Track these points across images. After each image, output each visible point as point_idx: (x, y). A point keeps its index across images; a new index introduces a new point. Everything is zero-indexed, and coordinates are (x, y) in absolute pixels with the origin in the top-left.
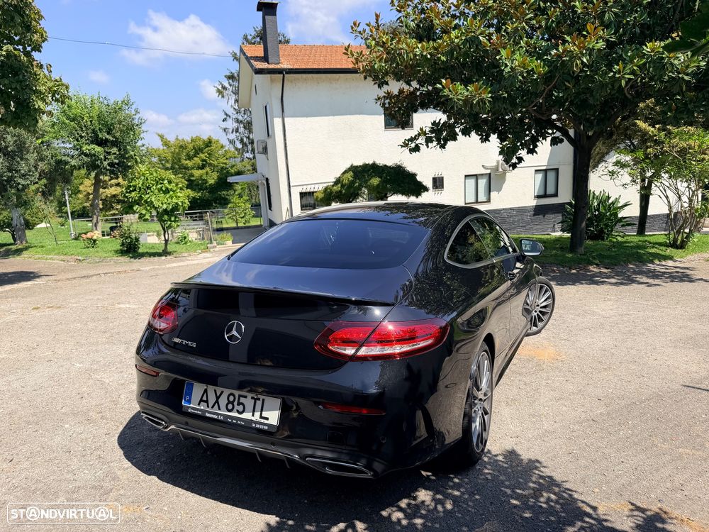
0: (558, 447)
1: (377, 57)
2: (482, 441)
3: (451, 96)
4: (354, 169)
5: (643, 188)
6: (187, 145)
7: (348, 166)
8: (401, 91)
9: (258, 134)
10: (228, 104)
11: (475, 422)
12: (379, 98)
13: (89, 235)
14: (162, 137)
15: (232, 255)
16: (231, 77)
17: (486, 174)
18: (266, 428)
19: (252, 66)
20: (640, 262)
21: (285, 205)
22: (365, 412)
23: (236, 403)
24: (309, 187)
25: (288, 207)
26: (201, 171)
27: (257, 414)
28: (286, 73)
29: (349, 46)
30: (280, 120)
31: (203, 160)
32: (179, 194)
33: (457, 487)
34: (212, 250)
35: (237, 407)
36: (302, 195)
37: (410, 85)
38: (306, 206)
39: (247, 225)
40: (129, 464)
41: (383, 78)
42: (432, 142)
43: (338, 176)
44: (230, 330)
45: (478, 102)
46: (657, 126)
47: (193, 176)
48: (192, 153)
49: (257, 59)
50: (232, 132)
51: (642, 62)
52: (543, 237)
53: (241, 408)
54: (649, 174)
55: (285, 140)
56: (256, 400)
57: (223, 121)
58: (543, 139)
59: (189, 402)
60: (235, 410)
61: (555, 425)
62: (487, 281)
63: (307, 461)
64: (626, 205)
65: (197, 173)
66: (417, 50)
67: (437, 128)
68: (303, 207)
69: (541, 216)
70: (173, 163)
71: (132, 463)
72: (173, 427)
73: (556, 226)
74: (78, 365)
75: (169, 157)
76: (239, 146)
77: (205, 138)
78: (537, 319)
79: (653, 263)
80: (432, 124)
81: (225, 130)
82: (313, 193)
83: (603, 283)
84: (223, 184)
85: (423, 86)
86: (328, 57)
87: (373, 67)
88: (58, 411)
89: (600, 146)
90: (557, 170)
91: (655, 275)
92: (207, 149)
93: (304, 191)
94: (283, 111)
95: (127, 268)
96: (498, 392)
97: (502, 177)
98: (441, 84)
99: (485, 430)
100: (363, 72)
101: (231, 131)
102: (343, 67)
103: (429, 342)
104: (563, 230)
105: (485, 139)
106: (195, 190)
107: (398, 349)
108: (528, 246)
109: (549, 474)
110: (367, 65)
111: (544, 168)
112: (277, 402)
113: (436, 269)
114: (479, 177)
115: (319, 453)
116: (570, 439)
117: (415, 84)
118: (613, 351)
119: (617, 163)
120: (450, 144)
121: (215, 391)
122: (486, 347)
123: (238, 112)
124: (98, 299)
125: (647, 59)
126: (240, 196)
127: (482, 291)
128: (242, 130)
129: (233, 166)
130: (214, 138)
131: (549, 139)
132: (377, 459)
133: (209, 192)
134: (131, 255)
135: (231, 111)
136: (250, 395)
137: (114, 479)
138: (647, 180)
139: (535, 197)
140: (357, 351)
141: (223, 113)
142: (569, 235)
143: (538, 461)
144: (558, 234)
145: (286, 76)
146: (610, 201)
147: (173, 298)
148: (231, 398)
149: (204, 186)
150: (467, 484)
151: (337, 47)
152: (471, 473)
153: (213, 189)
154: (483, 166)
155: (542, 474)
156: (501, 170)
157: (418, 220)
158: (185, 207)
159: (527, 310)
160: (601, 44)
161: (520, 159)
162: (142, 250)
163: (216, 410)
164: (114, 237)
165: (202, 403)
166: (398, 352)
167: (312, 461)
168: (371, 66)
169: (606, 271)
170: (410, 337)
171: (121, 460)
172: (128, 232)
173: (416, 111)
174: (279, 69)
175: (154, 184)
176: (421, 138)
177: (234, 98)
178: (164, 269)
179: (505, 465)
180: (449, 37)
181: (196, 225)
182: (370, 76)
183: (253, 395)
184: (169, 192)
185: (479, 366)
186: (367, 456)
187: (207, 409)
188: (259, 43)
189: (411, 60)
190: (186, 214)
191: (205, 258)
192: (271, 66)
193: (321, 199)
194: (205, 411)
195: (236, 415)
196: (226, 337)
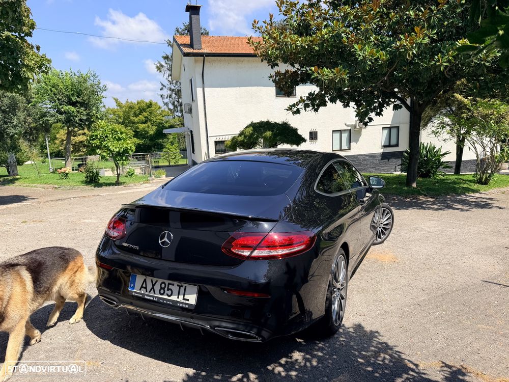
0: (393, 323)
1: (270, 46)
2: (340, 318)
3: (319, 78)
4: (253, 125)
5: (458, 141)
6: (134, 106)
7: (249, 123)
8: (287, 71)
9: (185, 99)
10: (164, 77)
11: (334, 304)
12: (271, 77)
13: (63, 170)
14: (116, 100)
15: (165, 185)
16: (166, 58)
17: (348, 130)
18: (187, 306)
19: (181, 50)
20: (456, 194)
21: (204, 150)
22: (257, 296)
23: (166, 289)
24: (221, 137)
25: (206, 151)
26: (144, 125)
27: (181, 297)
28: (206, 56)
29: (251, 38)
30: (201, 89)
31: (146, 117)
33: (321, 349)
34: (151, 182)
35: (167, 292)
36: (217, 143)
37: (294, 66)
38: (219, 151)
39: (177, 164)
40: (90, 332)
41: (274, 61)
42: (309, 107)
43: (242, 129)
44: (163, 238)
45: (340, 81)
46: (469, 98)
47: (138, 129)
48: (138, 112)
49: (185, 45)
50: (167, 98)
51: (455, 54)
52: (387, 175)
53: (169, 292)
54: (463, 131)
55: (205, 104)
56: (180, 287)
57: (161, 90)
58: (387, 105)
59: (133, 288)
60: (165, 294)
61: (392, 307)
62: (345, 205)
63: (216, 330)
64: (446, 154)
65: (141, 126)
66: (298, 42)
67: (312, 97)
68: (217, 151)
69: (387, 160)
70: (124, 119)
71: (92, 331)
72: (121, 306)
73: (397, 167)
75: (121, 114)
76: (171, 107)
77: (147, 101)
78: (381, 233)
79: (465, 195)
80: (309, 94)
81: (161, 96)
82: (224, 141)
83: (429, 208)
84: (160, 134)
85: (303, 67)
86: (236, 45)
89: (428, 111)
90: (398, 128)
91: (465, 203)
92: (148, 109)
93: (218, 140)
94: (203, 83)
95: (90, 194)
96: (352, 284)
97: (359, 132)
99: (342, 310)
100: (261, 56)
101: (166, 96)
102: (247, 52)
103: (302, 247)
104: (402, 171)
105: (346, 105)
106: (139, 138)
107: (280, 252)
108: (375, 181)
109: (385, 341)
110: (263, 52)
111: (389, 126)
112: (195, 288)
113: (308, 196)
114: (342, 132)
115: (224, 324)
116: (402, 317)
117: (297, 66)
118: (434, 256)
120: (322, 109)
121: (152, 280)
122: (343, 252)
123: (171, 83)
124: (69, 216)
126: (172, 143)
127: (341, 212)
128: (174, 96)
129: (167, 122)
130: (154, 101)
131: (392, 106)
132: (265, 329)
133: (150, 140)
134: (93, 185)
135: (166, 83)
136: (176, 283)
137: (79, 342)
138: (461, 136)
139: (382, 147)
140: (252, 253)
141: (161, 84)
142: (406, 174)
143: (377, 332)
144: (399, 173)
145: (206, 58)
146: (435, 150)
147: (123, 215)
148: (163, 286)
149: (146, 135)
150: (328, 348)
151: (242, 38)
152: (331, 340)
153: (153, 138)
154: (345, 124)
155: (380, 341)
156: (358, 127)
157: (297, 162)
158: (132, 151)
159: (374, 227)
160: (427, 40)
161: (371, 119)
162: (101, 181)
163: (152, 294)
164: (81, 171)
165: (142, 289)
166: (280, 253)
167: (219, 330)
168: (266, 53)
169: (431, 200)
170: (288, 244)
171: (84, 330)
172: (91, 168)
173: (298, 85)
174: (201, 53)
175: (110, 134)
176: (301, 104)
177: (168, 73)
178: (116, 195)
179: (355, 335)
180: (321, 33)
181: (140, 163)
182: (266, 59)
183: (178, 283)
184: (121, 140)
185: (337, 265)
186: (258, 326)
187: (146, 293)
188: (187, 34)
189: (294, 49)
190: (133, 155)
191: (146, 187)
192: (196, 51)
193: (229, 146)
194: (144, 295)
195: (166, 297)
196: (160, 242)
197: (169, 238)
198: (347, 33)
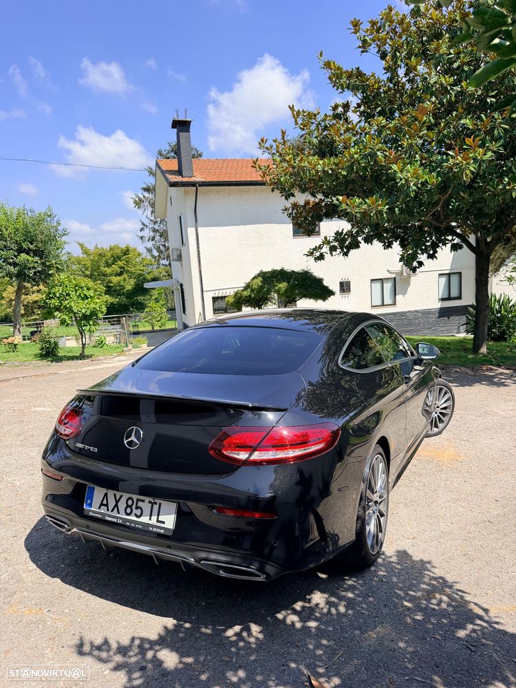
0: (453, 549)
1: (283, 171)
2: (378, 542)
3: (349, 210)
4: (263, 275)
6: (106, 253)
7: (258, 272)
8: (307, 203)
9: (173, 243)
10: (143, 215)
11: (369, 524)
12: (286, 209)
13: (10, 340)
14: (82, 246)
16: (147, 190)
17: (391, 278)
18: (162, 531)
19: (166, 179)
21: (198, 309)
22: (257, 516)
23: (134, 507)
24: (221, 291)
25: (201, 311)
26: (118, 278)
27: (154, 518)
28: (200, 186)
29: (257, 160)
30: (194, 229)
31: (121, 268)
32: (97, 300)
33: (351, 589)
34: (127, 353)
35: (135, 511)
36: (215, 299)
37: (315, 196)
38: (219, 310)
39: (163, 328)
40: (35, 566)
41: (289, 190)
42: (336, 250)
43: (248, 281)
44: (129, 436)
45: (376, 214)
47: (111, 282)
48: (110, 261)
49: (172, 172)
50: (149, 240)
52: (447, 338)
53: (138, 512)
55: (198, 248)
56: (153, 504)
57: (141, 230)
58: (443, 245)
59: (90, 505)
60: (133, 514)
61: (452, 526)
62: (386, 382)
63: (202, 565)
65: (115, 280)
66: (319, 166)
67: (339, 236)
68: (216, 311)
69: (446, 318)
70: (93, 270)
71: (37, 566)
72: (75, 530)
73: (461, 328)
75: (89, 264)
76: (156, 253)
77: (123, 246)
78: (438, 421)
80: (336, 234)
81: (141, 238)
82: (225, 297)
84: (140, 289)
85: (327, 197)
86: (239, 170)
87: (279, 180)
89: (499, 251)
90: (460, 274)
92: (124, 257)
93: (216, 295)
94: (196, 221)
95: (46, 371)
96: (394, 495)
97: (407, 282)
99: (381, 531)
100: (271, 185)
101: (147, 239)
102: (254, 179)
103: (321, 446)
104: (467, 332)
105: (388, 246)
106: (113, 296)
107: (291, 453)
108: (426, 349)
110: (273, 178)
111: (448, 272)
112: (172, 506)
113: (332, 374)
114: (384, 281)
115: (213, 556)
116: (466, 540)
117: (320, 196)
121: (115, 495)
122: (381, 450)
123: (154, 222)
124: (15, 402)
126: (157, 300)
127: (381, 392)
128: (158, 238)
129: (149, 273)
130: (132, 246)
131: (449, 246)
132: (269, 562)
133: (127, 298)
134: (50, 359)
135: (147, 222)
136: (147, 499)
137: (18, 581)
139: (439, 300)
140: (250, 455)
141: (141, 224)
142: (473, 336)
144: (462, 335)
145: (199, 188)
146: (511, 304)
147: (77, 406)
148: (130, 502)
149: (122, 291)
150: (362, 586)
151: (246, 161)
152: (367, 574)
153: (130, 295)
154: (388, 271)
155: (435, 576)
156: (405, 274)
157: (318, 327)
158: (102, 312)
159: (427, 411)
161: (421, 264)
162: (61, 353)
163: (115, 513)
164: (34, 341)
165: (102, 507)
166: (291, 455)
167: (207, 565)
168: (278, 179)
169: (507, 371)
170: (302, 441)
171: (26, 563)
172: (48, 337)
173: (321, 220)
174: (193, 182)
175: (73, 291)
176: (325, 246)
177: (150, 209)
178: (80, 372)
179: (399, 567)
180: (349, 153)
181: (114, 329)
182: (277, 188)
183: (150, 499)
184: (87, 298)
185: (372, 469)
186: (259, 559)
187: (107, 513)
188: (174, 157)
189: (313, 176)
190: (104, 318)
191: (120, 361)
192: (185, 180)
193: (232, 304)
194: (105, 515)
195: (134, 518)
196: (125, 442)
197: (137, 436)
198: (384, 151)
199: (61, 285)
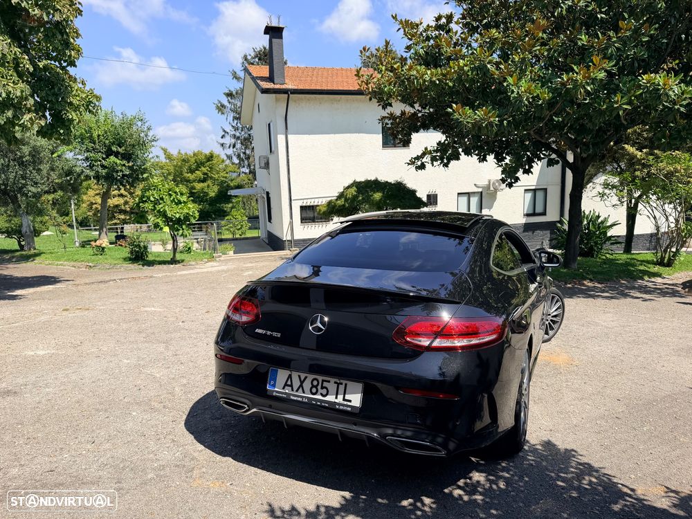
1: (387, 81)
4: (356, 184)
5: (629, 208)
6: (189, 159)
7: (351, 182)
8: (403, 113)
10: (226, 121)
12: (382, 119)
13: (98, 243)
14: (165, 151)
16: (230, 95)
17: (478, 192)
18: (349, 409)
19: (258, 86)
20: (631, 278)
21: (286, 218)
22: (441, 396)
23: (319, 387)
24: (309, 201)
26: (202, 184)
27: (340, 398)
28: (291, 93)
30: (284, 136)
31: (204, 174)
33: (506, 470)
34: (218, 259)
35: (320, 391)
36: (302, 208)
37: (413, 107)
38: (306, 219)
39: (243, 236)
40: (202, 447)
41: (387, 99)
42: (436, 160)
43: (341, 190)
44: (314, 322)
45: (486, 125)
46: (644, 150)
47: (195, 189)
48: (194, 167)
49: (263, 79)
50: (229, 147)
51: (639, 93)
53: (324, 392)
54: (637, 195)
55: (288, 156)
56: (338, 384)
57: (222, 137)
58: (538, 160)
59: (274, 386)
60: (319, 393)
61: (583, 420)
63: (387, 440)
64: (614, 225)
65: (199, 186)
66: (427, 76)
67: (441, 148)
68: (303, 219)
69: (530, 234)
70: (175, 176)
71: (205, 446)
72: (254, 410)
73: (544, 243)
74: (125, 361)
75: (172, 170)
76: (236, 161)
77: (207, 152)
78: (548, 328)
79: (643, 279)
80: (437, 144)
81: (222, 145)
82: (313, 206)
83: (598, 296)
84: (224, 196)
85: (424, 108)
86: (330, 79)
88: (121, 400)
89: (590, 170)
90: (546, 190)
91: (645, 290)
92: (208, 163)
93: (304, 205)
94: (287, 128)
95: (140, 275)
97: (493, 196)
98: (451, 108)
99: (526, 422)
100: (369, 94)
101: (228, 146)
102: (345, 89)
103: (494, 337)
104: (554, 247)
105: (483, 159)
106: (196, 202)
109: (586, 461)
110: (374, 88)
111: (534, 188)
112: (360, 386)
114: (471, 195)
115: (399, 432)
116: (599, 433)
117: (417, 106)
118: (621, 358)
119: (606, 185)
120: (453, 163)
121: (299, 376)
122: (528, 347)
123: (236, 129)
124: (123, 302)
125: (644, 89)
126: (237, 209)
128: (239, 146)
129: (232, 180)
130: (215, 153)
131: (544, 161)
132: (452, 439)
133: (209, 204)
134: (140, 263)
135: (229, 129)
136: (333, 380)
137: (192, 459)
138: (633, 201)
139: (524, 215)
140: (432, 342)
141: (222, 130)
142: (564, 251)
143: (573, 450)
145: (291, 96)
146: (600, 220)
148: (315, 383)
149: (205, 198)
150: (514, 468)
151: (337, 70)
152: (516, 459)
153: (214, 202)
154: (475, 185)
155: (581, 462)
156: (492, 189)
158: (195, 218)
160: (602, 75)
161: (517, 179)
162: (150, 258)
163: (300, 393)
164: (120, 245)
165: (286, 387)
167: (392, 440)
168: (380, 89)
169: (599, 286)
170: (472, 332)
171: (193, 444)
172: (137, 241)
174: (284, 89)
175: (166, 195)
176: (426, 157)
177: (232, 115)
178: (176, 276)
179: (545, 454)
182: (375, 98)
183: (336, 380)
184: (181, 203)
187: (292, 393)
189: (420, 85)
191: (212, 267)
192: (277, 86)
193: (324, 212)
194: (289, 395)
195: (320, 397)
196: (310, 328)
197: (323, 323)
199: (154, 189)
